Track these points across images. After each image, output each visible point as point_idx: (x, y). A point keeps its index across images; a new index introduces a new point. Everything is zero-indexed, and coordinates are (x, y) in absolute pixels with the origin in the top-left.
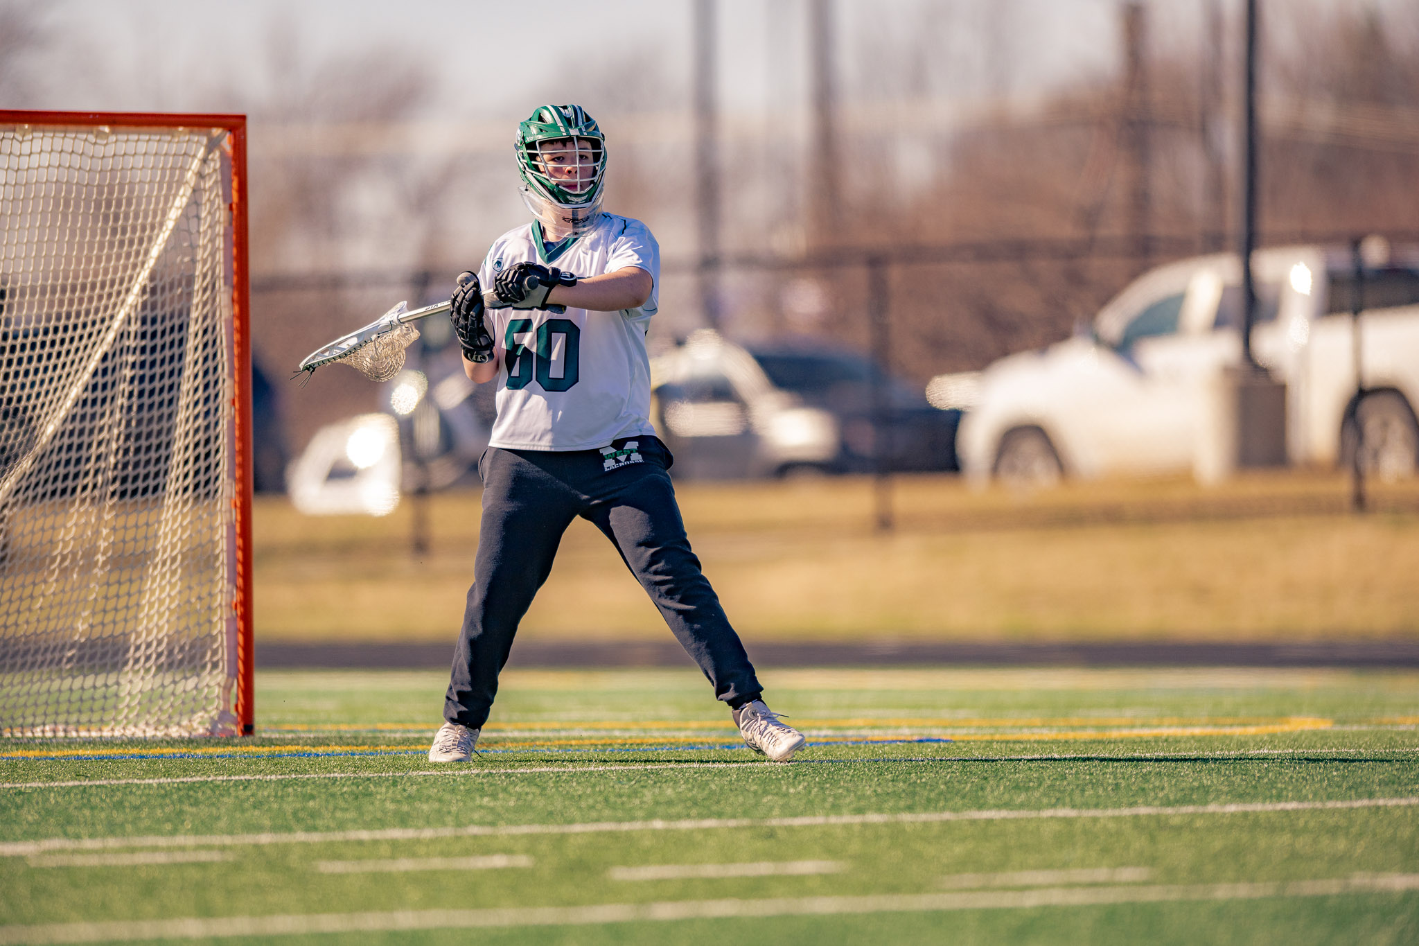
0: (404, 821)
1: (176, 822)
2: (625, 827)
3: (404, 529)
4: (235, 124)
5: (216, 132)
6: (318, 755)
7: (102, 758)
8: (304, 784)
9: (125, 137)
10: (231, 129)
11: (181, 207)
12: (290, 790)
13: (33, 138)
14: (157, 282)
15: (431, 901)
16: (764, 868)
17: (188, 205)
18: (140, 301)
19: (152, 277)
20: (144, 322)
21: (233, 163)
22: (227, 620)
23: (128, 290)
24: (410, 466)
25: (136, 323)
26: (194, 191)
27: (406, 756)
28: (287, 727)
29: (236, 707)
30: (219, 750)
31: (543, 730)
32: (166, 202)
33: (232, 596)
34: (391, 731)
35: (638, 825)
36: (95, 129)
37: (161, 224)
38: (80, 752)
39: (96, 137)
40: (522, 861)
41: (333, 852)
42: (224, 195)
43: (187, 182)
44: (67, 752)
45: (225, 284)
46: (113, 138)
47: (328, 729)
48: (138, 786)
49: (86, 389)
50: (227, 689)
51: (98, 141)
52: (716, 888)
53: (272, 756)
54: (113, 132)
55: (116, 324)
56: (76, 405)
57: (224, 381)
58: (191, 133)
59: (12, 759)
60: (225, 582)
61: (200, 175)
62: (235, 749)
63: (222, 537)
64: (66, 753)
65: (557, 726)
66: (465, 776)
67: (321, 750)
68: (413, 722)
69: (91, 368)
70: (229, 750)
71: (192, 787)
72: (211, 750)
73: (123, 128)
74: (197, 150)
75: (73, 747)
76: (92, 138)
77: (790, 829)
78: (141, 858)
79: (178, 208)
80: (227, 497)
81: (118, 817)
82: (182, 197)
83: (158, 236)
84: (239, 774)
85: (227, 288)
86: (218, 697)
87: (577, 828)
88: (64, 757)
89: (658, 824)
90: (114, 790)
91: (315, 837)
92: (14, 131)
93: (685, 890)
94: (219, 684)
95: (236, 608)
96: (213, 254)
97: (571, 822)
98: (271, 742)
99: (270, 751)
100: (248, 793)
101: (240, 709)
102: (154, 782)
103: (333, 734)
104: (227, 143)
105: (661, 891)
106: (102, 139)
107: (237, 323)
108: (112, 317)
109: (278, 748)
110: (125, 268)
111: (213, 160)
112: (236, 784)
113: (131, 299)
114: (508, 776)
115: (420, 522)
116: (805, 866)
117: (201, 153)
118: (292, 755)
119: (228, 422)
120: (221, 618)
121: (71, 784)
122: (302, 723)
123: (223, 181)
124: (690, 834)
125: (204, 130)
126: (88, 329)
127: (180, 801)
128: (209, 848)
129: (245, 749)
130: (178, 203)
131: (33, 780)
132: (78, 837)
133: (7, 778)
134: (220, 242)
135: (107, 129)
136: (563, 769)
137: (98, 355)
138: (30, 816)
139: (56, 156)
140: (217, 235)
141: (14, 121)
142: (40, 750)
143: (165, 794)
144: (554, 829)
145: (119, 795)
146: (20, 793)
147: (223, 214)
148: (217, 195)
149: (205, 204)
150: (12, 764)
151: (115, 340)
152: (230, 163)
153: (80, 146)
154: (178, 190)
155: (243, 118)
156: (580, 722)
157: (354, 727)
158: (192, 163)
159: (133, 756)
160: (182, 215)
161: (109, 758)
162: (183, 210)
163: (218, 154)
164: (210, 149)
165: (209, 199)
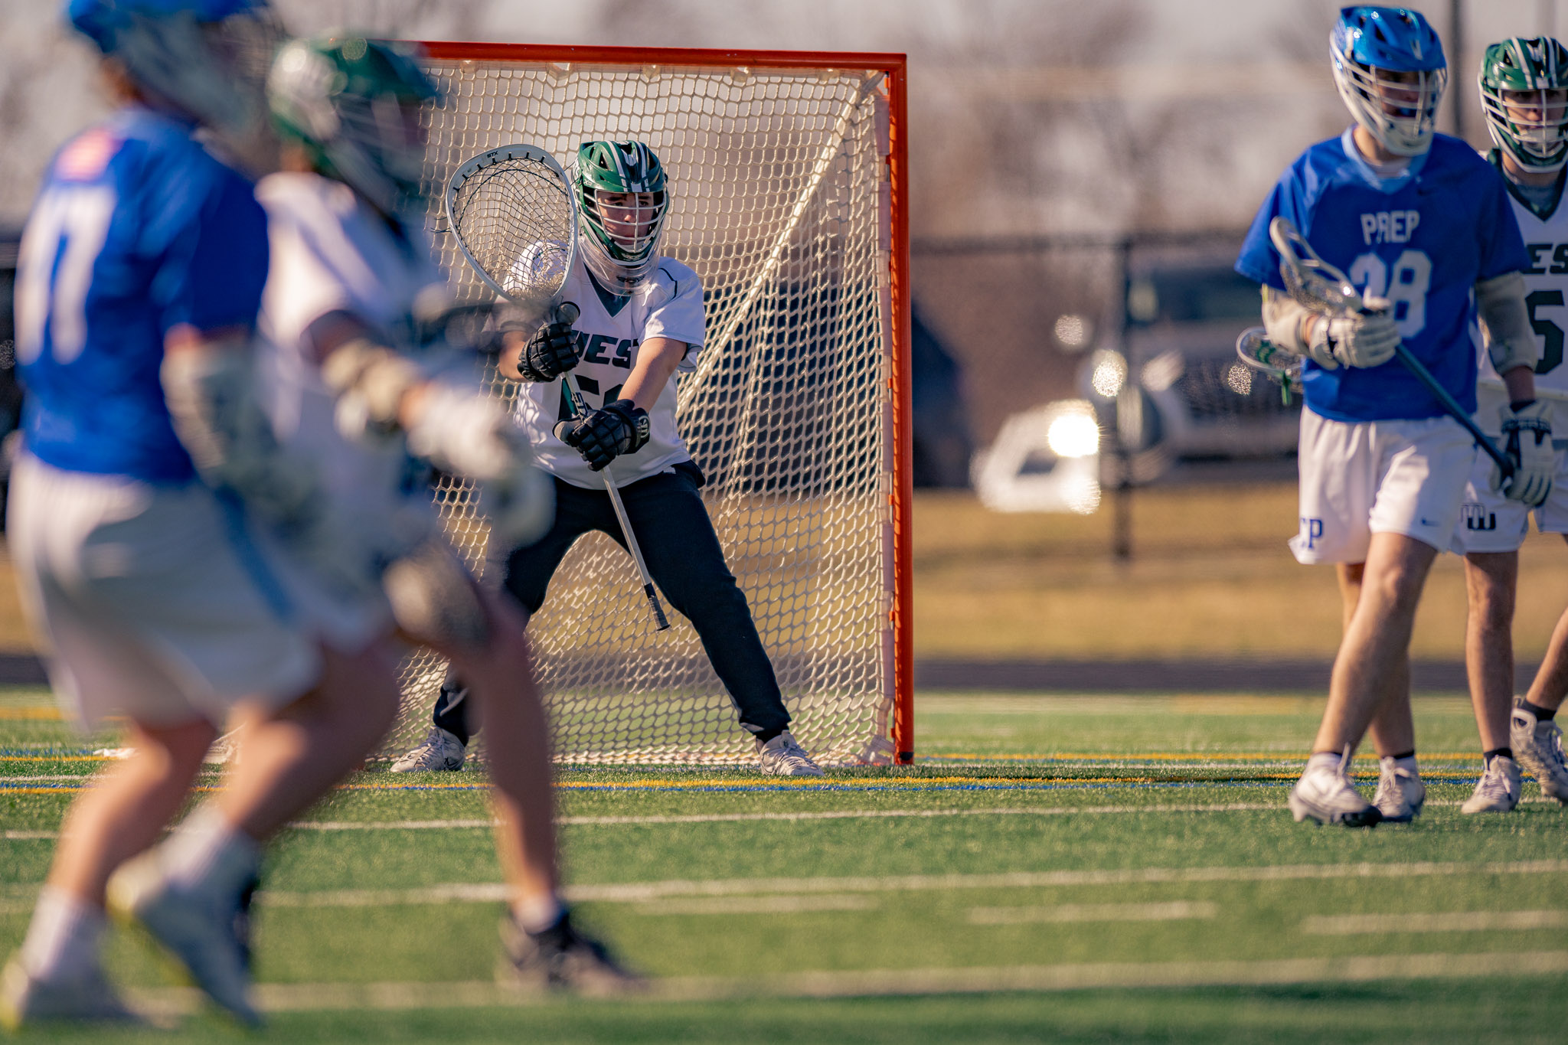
0: (1074, 863)
1: (813, 864)
2: (1327, 872)
3: (1105, 532)
4: (893, 66)
5: (871, 74)
6: (984, 788)
7: (736, 790)
8: (965, 821)
9: (766, 79)
10: (887, 70)
11: (828, 159)
12: (948, 828)
13: (661, 79)
14: (799, 244)
15: (1094, 955)
16: (1481, 920)
17: (836, 157)
18: (779, 265)
19: (793, 239)
20: (783, 291)
21: (891, 109)
22: (884, 632)
23: (767, 254)
24: (1111, 459)
25: (774, 291)
26: (844, 141)
27: (1084, 790)
28: (954, 756)
29: (893, 731)
30: (871, 782)
31: (1245, 762)
32: (812, 154)
33: (890, 605)
34: (1070, 762)
35: (1340, 871)
36: (733, 69)
37: (806, 180)
38: (712, 782)
39: (733, 79)
40: (1206, 910)
41: (992, 899)
42: (879, 146)
43: (836, 131)
44: (697, 782)
45: (880, 248)
46: (753, 80)
47: (1000, 759)
48: (773, 821)
49: (716, 366)
50: (884, 711)
51: (736, 83)
52: (1421, 943)
53: (932, 788)
54: (752, 74)
55: (753, 292)
56: (705, 383)
57: (880, 357)
58: (842, 75)
59: (634, 789)
60: (882, 588)
61: (852, 123)
62: (889, 780)
63: (878, 537)
64: (696, 783)
65: (1261, 757)
66: (1150, 814)
67: (987, 782)
68: (1097, 752)
69: (723, 342)
70: (882, 781)
71: (836, 823)
72: (862, 781)
73: (764, 69)
74: (848, 95)
75: (704, 775)
76: (728, 80)
77: (1516, 877)
78: (771, 905)
79: (825, 161)
80: (882, 492)
81: (747, 857)
82: (829, 147)
83: (801, 192)
84: (891, 809)
85: (883, 252)
86: (873, 719)
87: (1272, 873)
88: (693, 788)
89: (1365, 869)
90: (744, 827)
91: (971, 882)
92: (640, 71)
93: (1387, 944)
94: (874, 705)
95: (894, 619)
96: (867, 214)
97: (1264, 864)
98: (929, 773)
99: (930, 783)
100: (900, 829)
101: (898, 733)
102: (793, 817)
103: (1005, 764)
104: (883, 86)
105: (1358, 944)
106: (740, 81)
107: (894, 293)
108: (748, 284)
109: (939, 780)
110: (765, 229)
111: (867, 105)
112: (887, 820)
113: (770, 263)
114: (1197, 812)
115: (1123, 522)
116: (1528, 918)
117: (853, 98)
118: (955, 787)
119: (885, 405)
120: (877, 630)
121: (697, 818)
122: (972, 751)
123: (877, 129)
124: (1399, 881)
125: (858, 71)
126: (722, 298)
127: (820, 839)
128: (848, 892)
129: (900, 781)
130: (825, 155)
131: (656, 813)
132: (698, 878)
133: (626, 813)
134: (875, 200)
135: (745, 70)
136: (1261, 806)
137: (732, 327)
138: (646, 855)
139: (686, 100)
140: (872, 192)
141: (640, 61)
142: (667, 779)
143: (804, 831)
144: (1245, 874)
145: (749, 834)
146: (638, 828)
147: (878, 167)
148: (872, 146)
149: (857, 156)
150: (633, 795)
151: (750, 310)
152: (886, 108)
153: (713, 89)
154: (825, 140)
155: (903, 57)
156: (1289, 752)
157: (1029, 757)
158: (841, 111)
159: (772, 788)
160: (829, 168)
161: (745, 789)
162: (831, 162)
163: (872, 98)
164: (863, 94)
165: (861, 151)
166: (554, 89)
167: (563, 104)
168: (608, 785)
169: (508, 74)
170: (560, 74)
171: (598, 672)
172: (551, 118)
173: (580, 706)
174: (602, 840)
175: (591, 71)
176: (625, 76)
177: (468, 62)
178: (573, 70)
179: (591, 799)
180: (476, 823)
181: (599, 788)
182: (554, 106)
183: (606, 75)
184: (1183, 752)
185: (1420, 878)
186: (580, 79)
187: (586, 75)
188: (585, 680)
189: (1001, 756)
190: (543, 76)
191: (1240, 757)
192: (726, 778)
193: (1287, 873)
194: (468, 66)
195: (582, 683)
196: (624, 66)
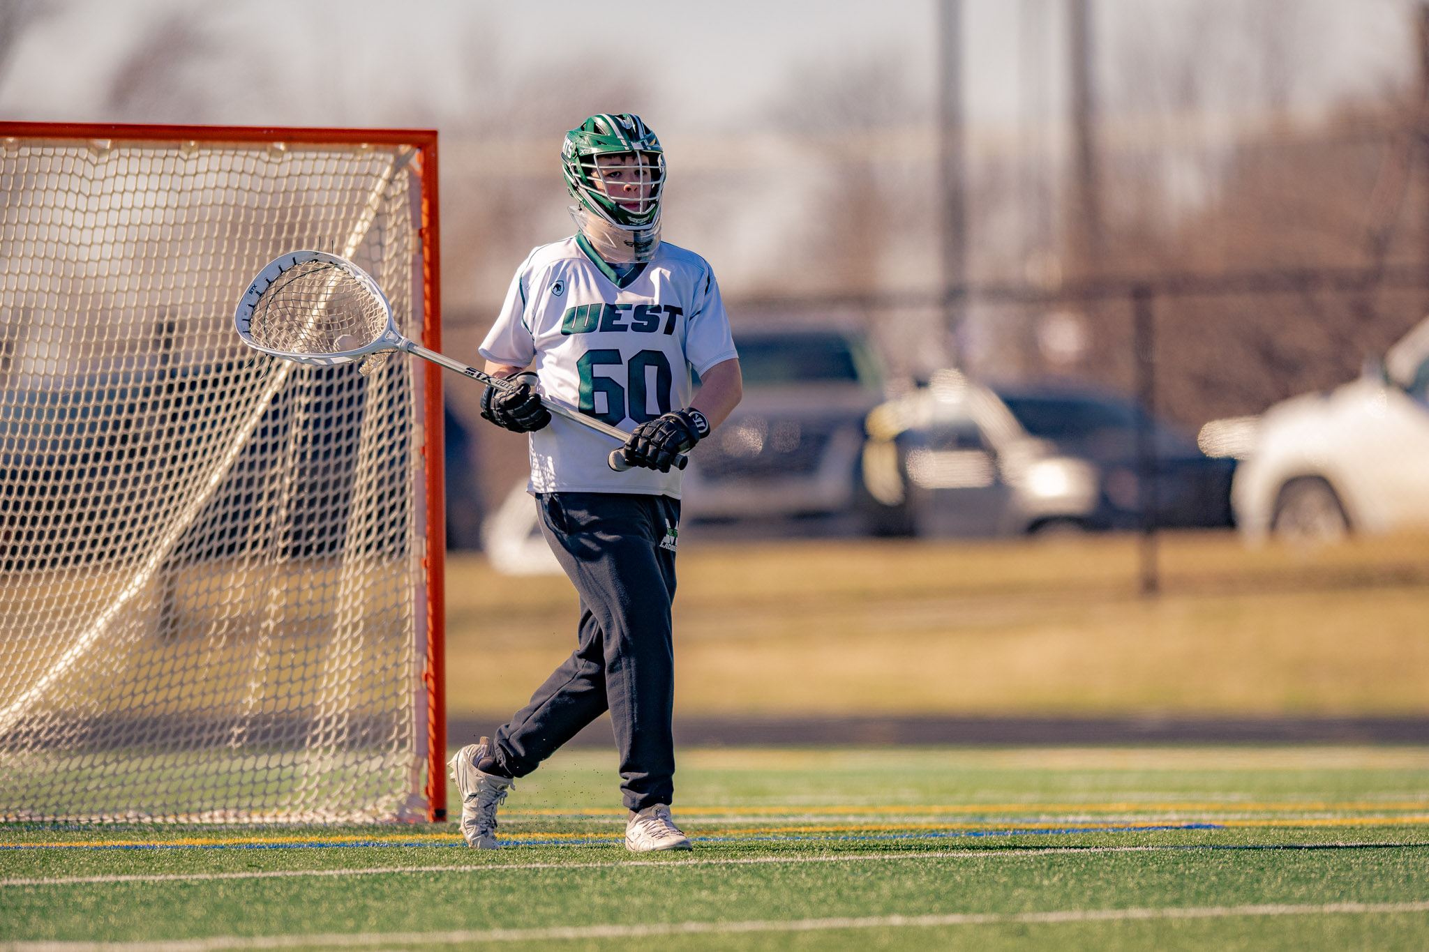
0: (612, 917)
1: (359, 919)
2: (860, 923)
4: (425, 141)
5: (404, 149)
7: (277, 847)
8: (502, 876)
9: (302, 155)
10: (421, 146)
11: (362, 233)
12: (487, 882)
13: (199, 156)
14: (334, 315)
17: (370, 230)
21: (422, 184)
22: (416, 693)
26: (378, 214)
29: (427, 789)
30: (409, 838)
31: (769, 815)
32: (345, 226)
33: (422, 666)
35: (874, 922)
36: (269, 146)
38: (253, 840)
39: (270, 155)
42: (413, 219)
43: (369, 205)
44: (238, 840)
45: (413, 318)
46: (289, 156)
48: (316, 878)
49: (254, 434)
50: (416, 769)
51: (273, 159)
54: (289, 150)
56: (243, 451)
57: (412, 426)
58: (376, 150)
59: (177, 847)
60: (413, 650)
61: (385, 197)
62: (425, 837)
63: (409, 600)
64: (236, 841)
65: (784, 810)
66: (681, 867)
69: (260, 410)
70: (419, 838)
71: (377, 879)
72: (399, 838)
73: (301, 145)
74: (382, 170)
75: (244, 833)
76: (265, 156)
77: (1044, 926)
79: (358, 234)
80: (415, 555)
81: (295, 912)
82: (363, 221)
84: (430, 865)
85: (416, 323)
86: (406, 778)
87: (807, 924)
88: (235, 846)
89: (897, 920)
90: (290, 882)
91: (514, 935)
92: (179, 148)
94: (406, 765)
95: (426, 681)
96: (399, 286)
97: (800, 917)
100: (440, 885)
101: (431, 792)
102: (335, 873)
104: (416, 161)
106: (276, 157)
111: (400, 180)
112: (427, 875)
114: (729, 866)
117: (387, 172)
119: (417, 473)
120: (409, 691)
121: (242, 875)
123: (411, 203)
124: (932, 930)
125: (391, 147)
126: (256, 367)
127: (364, 895)
129: (436, 837)
130: (358, 228)
131: (200, 871)
132: (249, 934)
133: (171, 869)
134: (408, 271)
135: (282, 146)
136: (790, 859)
137: (268, 396)
138: (196, 911)
139: (224, 176)
140: (405, 264)
141: (178, 138)
142: (209, 838)
143: (346, 886)
144: (780, 926)
145: (295, 888)
146: (185, 885)
147: (411, 241)
148: (405, 220)
149: (390, 230)
150: (177, 853)
151: (286, 379)
152: (419, 183)
153: (251, 165)
154: (359, 213)
155: (434, 133)
156: (809, 806)
157: (558, 812)
158: (376, 184)
159: (311, 845)
160: (363, 241)
161: (284, 846)
162: (365, 235)
163: (406, 173)
164: (396, 168)
165: (395, 224)
166: (95, 166)
167: (103, 180)
168: (152, 843)
169: (50, 151)
170: (101, 152)
171: (141, 733)
172: (90, 195)
173: (123, 767)
174: (151, 897)
175: (130, 148)
176: (164, 153)
177: (11, 140)
178: (113, 147)
179: (137, 857)
180: (27, 881)
181: (143, 847)
182: (94, 182)
183: (146, 152)
184: (706, 806)
185: (951, 928)
186: (120, 156)
187: (126, 152)
188: (128, 741)
189: (532, 812)
190: (84, 153)
191: (763, 811)
192: (266, 836)
193: (823, 924)
194: (12, 144)
195: (124, 745)
196: (163, 143)
